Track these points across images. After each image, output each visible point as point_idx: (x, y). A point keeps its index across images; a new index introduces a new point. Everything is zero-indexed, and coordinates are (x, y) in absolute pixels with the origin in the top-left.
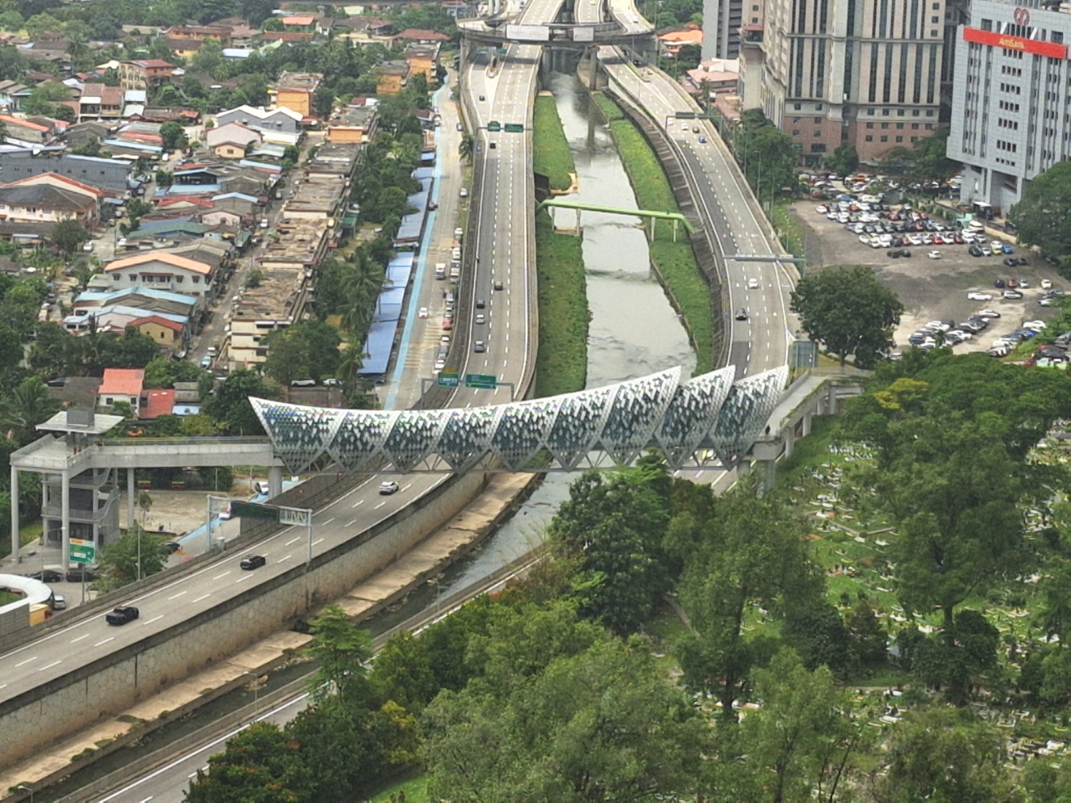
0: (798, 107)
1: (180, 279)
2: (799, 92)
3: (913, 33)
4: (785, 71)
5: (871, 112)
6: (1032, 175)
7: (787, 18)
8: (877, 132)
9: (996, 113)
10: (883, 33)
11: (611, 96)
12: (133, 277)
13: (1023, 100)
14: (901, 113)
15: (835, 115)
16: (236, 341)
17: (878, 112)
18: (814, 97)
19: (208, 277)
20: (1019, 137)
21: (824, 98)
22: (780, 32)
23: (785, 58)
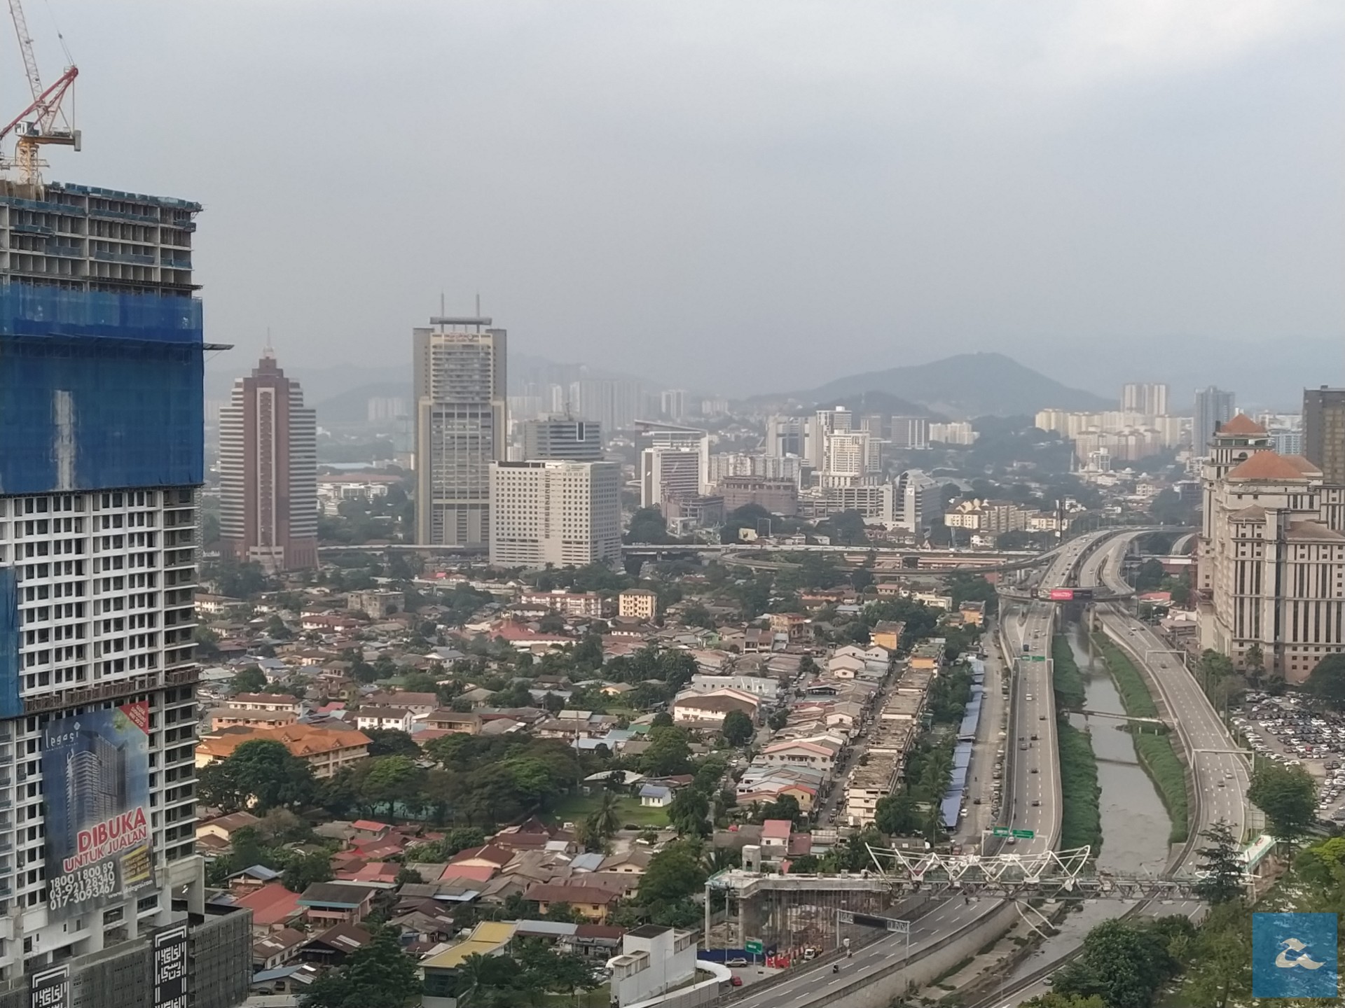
0: (1241, 645)
1: (813, 759)
2: (1242, 634)
3: (1324, 595)
4: (1231, 620)
5: (1295, 649)
7: (1232, 583)
8: (1300, 663)
10: (1301, 594)
11: (1105, 637)
12: (782, 758)
14: (1317, 650)
15: (1268, 651)
16: (852, 802)
17: (1300, 649)
18: (1253, 638)
19: (832, 759)
21: (1260, 639)
22: (1227, 593)
23: (1231, 611)
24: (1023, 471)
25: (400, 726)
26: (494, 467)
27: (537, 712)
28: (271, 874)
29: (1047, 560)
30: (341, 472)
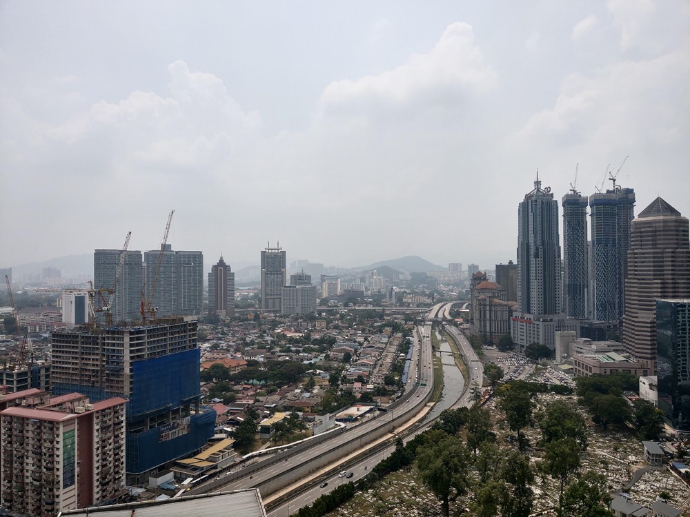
0: (481, 333)
1: (368, 365)
2: (481, 330)
3: (502, 319)
4: (478, 326)
5: (495, 333)
6: (528, 345)
7: (478, 316)
8: (497, 337)
9: (519, 333)
10: (496, 319)
11: (445, 331)
13: (524, 331)
14: (501, 333)
15: (488, 334)
17: (497, 333)
18: (484, 331)
19: (372, 365)
20: (524, 338)
21: (486, 331)
23: (478, 324)
24: (424, 287)
25: (256, 359)
26: (282, 288)
27: (293, 354)
28: (219, 400)
29: (430, 310)
30: (241, 290)
